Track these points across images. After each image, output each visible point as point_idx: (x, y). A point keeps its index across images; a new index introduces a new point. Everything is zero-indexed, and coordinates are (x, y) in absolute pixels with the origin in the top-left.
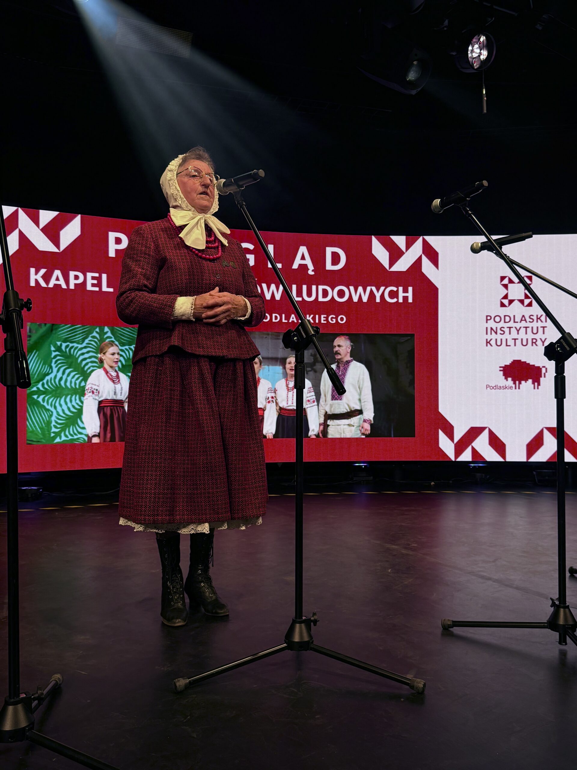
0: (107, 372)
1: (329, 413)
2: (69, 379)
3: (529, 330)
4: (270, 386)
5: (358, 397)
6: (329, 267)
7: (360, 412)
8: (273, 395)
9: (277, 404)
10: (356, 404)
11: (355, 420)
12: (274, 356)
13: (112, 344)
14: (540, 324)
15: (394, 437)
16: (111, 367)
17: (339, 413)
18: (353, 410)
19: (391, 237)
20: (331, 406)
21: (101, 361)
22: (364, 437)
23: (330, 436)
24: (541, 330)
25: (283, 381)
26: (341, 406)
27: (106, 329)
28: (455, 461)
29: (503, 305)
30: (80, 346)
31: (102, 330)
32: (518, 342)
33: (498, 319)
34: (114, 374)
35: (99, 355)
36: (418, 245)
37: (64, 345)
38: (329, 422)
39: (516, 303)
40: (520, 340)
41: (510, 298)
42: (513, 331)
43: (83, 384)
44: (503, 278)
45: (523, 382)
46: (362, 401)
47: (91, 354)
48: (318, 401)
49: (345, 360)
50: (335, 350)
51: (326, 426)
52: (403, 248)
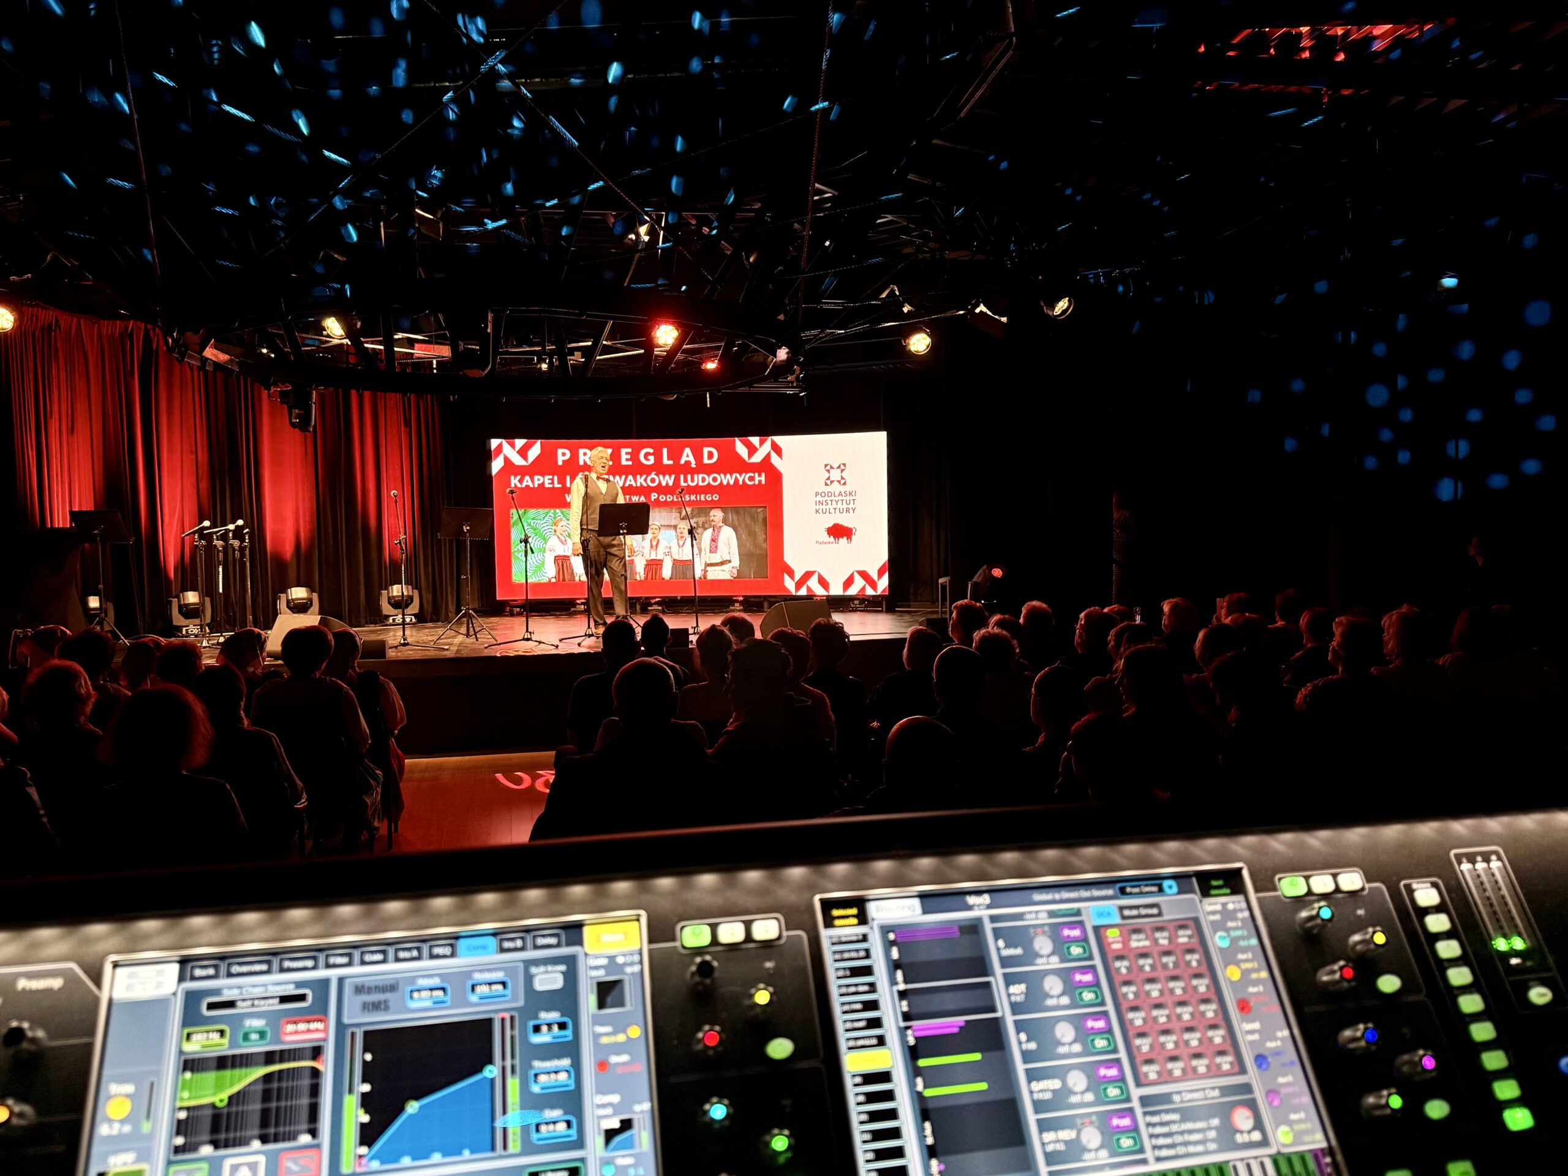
0: (559, 538)
1: (708, 562)
2: (536, 542)
3: (844, 502)
4: (667, 544)
5: (728, 551)
6: (706, 461)
7: (730, 561)
8: (669, 550)
9: (671, 557)
10: (726, 555)
11: (726, 567)
12: (669, 524)
13: (561, 520)
14: (851, 498)
15: (754, 578)
16: (562, 535)
17: (715, 562)
18: (724, 560)
19: (749, 438)
20: (709, 557)
21: (555, 531)
22: (733, 578)
23: (710, 578)
24: (852, 502)
25: (676, 540)
26: (716, 558)
27: (558, 511)
28: (797, 596)
29: (826, 484)
30: (542, 522)
31: (555, 512)
32: (837, 510)
33: (823, 494)
34: (563, 539)
35: (554, 527)
36: (768, 443)
37: (533, 522)
38: (708, 568)
39: (835, 483)
41: (831, 479)
42: (834, 502)
43: (544, 545)
44: (826, 466)
45: (841, 539)
46: (731, 554)
47: (549, 527)
48: (700, 554)
49: (718, 526)
50: (711, 519)
51: (706, 571)
52: (757, 446)
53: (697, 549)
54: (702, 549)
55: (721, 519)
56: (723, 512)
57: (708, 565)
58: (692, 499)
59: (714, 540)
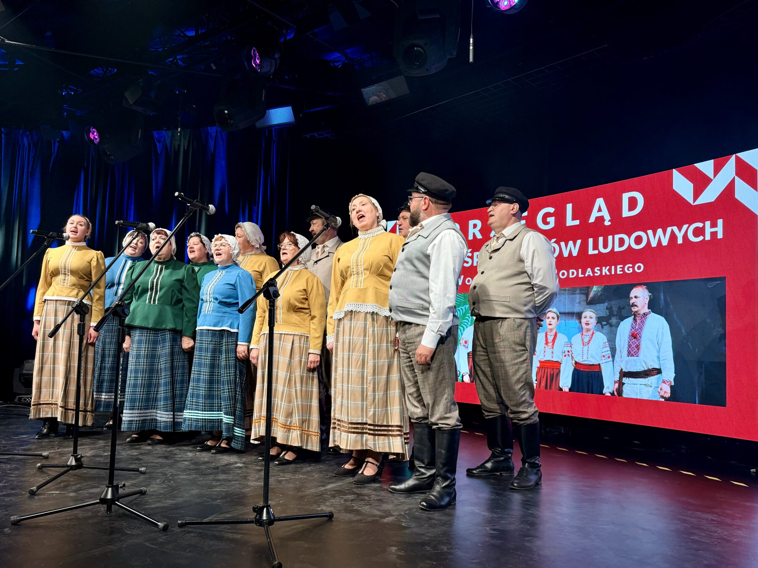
1: (624, 370)
4: (567, 340)
5: (656, 354)
6: (626, 214)
7: (659, 371)
8: (569, 349)
9: (572, 357)
10: (654, 361)
12: (571, 311)
15: (701, 404)
17: (635, 370)
18: (651, 368)
19: (695, 165)
20: (627, 363)
22: (663, 400)
23: (625, 396)
25: (579, 335)
26: (637, 365)
38: (625, 380)
46: (661, 359)
48: (613, 356)
49: (642, 312)
50: (631, 302)
51: (621, 384)
52: (711, 176)
53: (608, 349)
54: (616, 350)
55: (647, 302)
56: (650, 292)
57: (625, 374)
58: (604, 274)
59: (635, 336)
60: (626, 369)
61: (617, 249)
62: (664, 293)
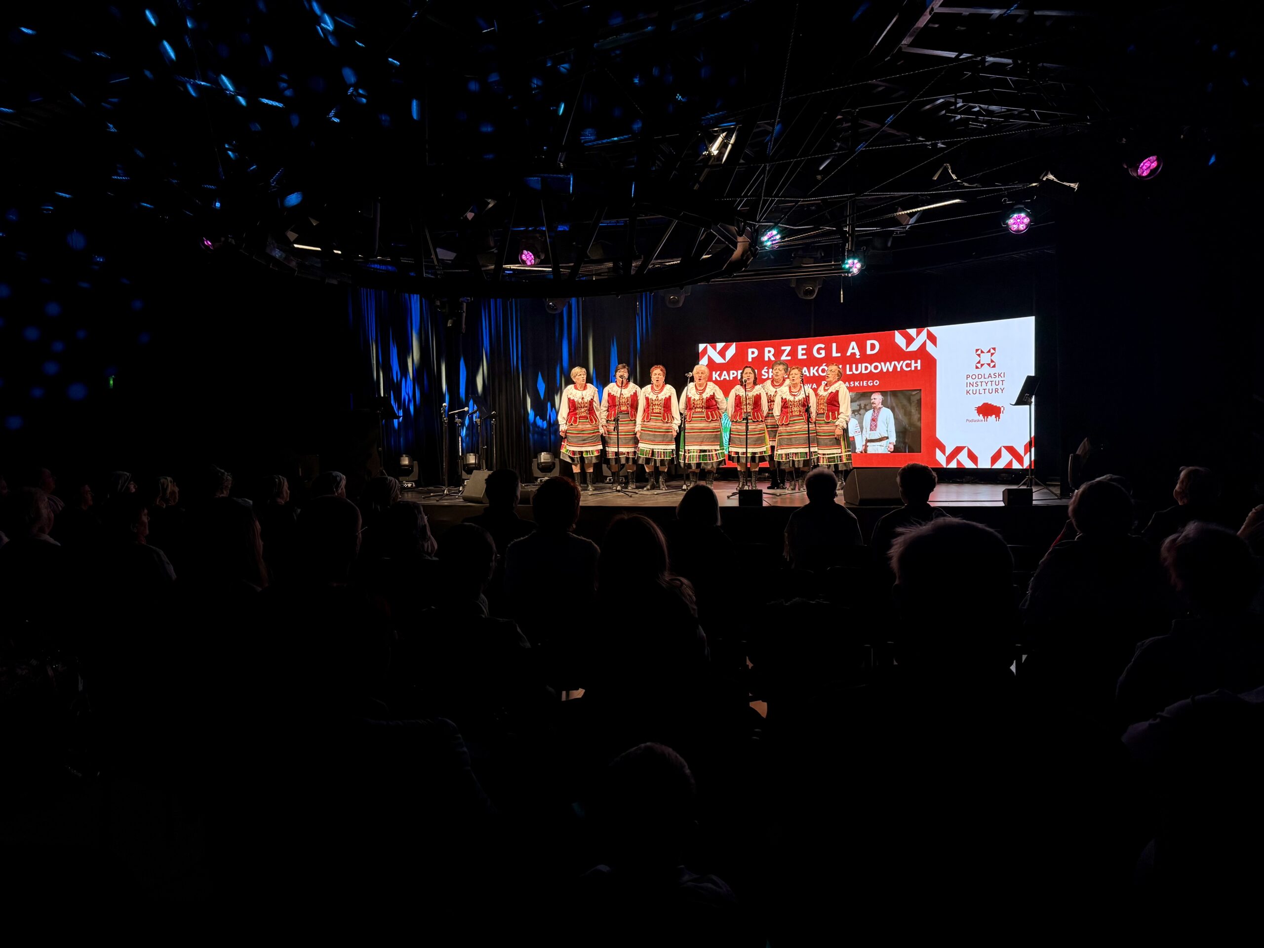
1: (868, 439)
3: (994, 383)
5: (886, 429)
7: (887, 438)
10: (885, 433)
11: (884, 443)
14: (1000, 379)
15: (908, 452)
17: (874, 439)
18: (883, 436)
19: (908, 330)
20: (870, 434)
22: (889, 453)
23: (868, 452)
24: (1001, 382)
26: (875, 435)
28: (946, 468)
29: (977, 367)
33: (974, 377)
38: (868, 444)
39: (986, 366)
40: (987, 390)
41: (981, 363)
42: (984, 384)
44: (977, 350)
45: (989, 417)
46: (889, 431)
48: (862, 432)
49: (878, 407)
50: (872, 401)
51: (866, 446)
52: (915, 336)
53: (859, 427)
54: (863, 428)
55: (881, 401)
56: (882, 396)
57: (868, 441)
58: (856, 385)
59: (874, 420)
60: (869, 437)
61: (864, 372)
62: (890, 397)
